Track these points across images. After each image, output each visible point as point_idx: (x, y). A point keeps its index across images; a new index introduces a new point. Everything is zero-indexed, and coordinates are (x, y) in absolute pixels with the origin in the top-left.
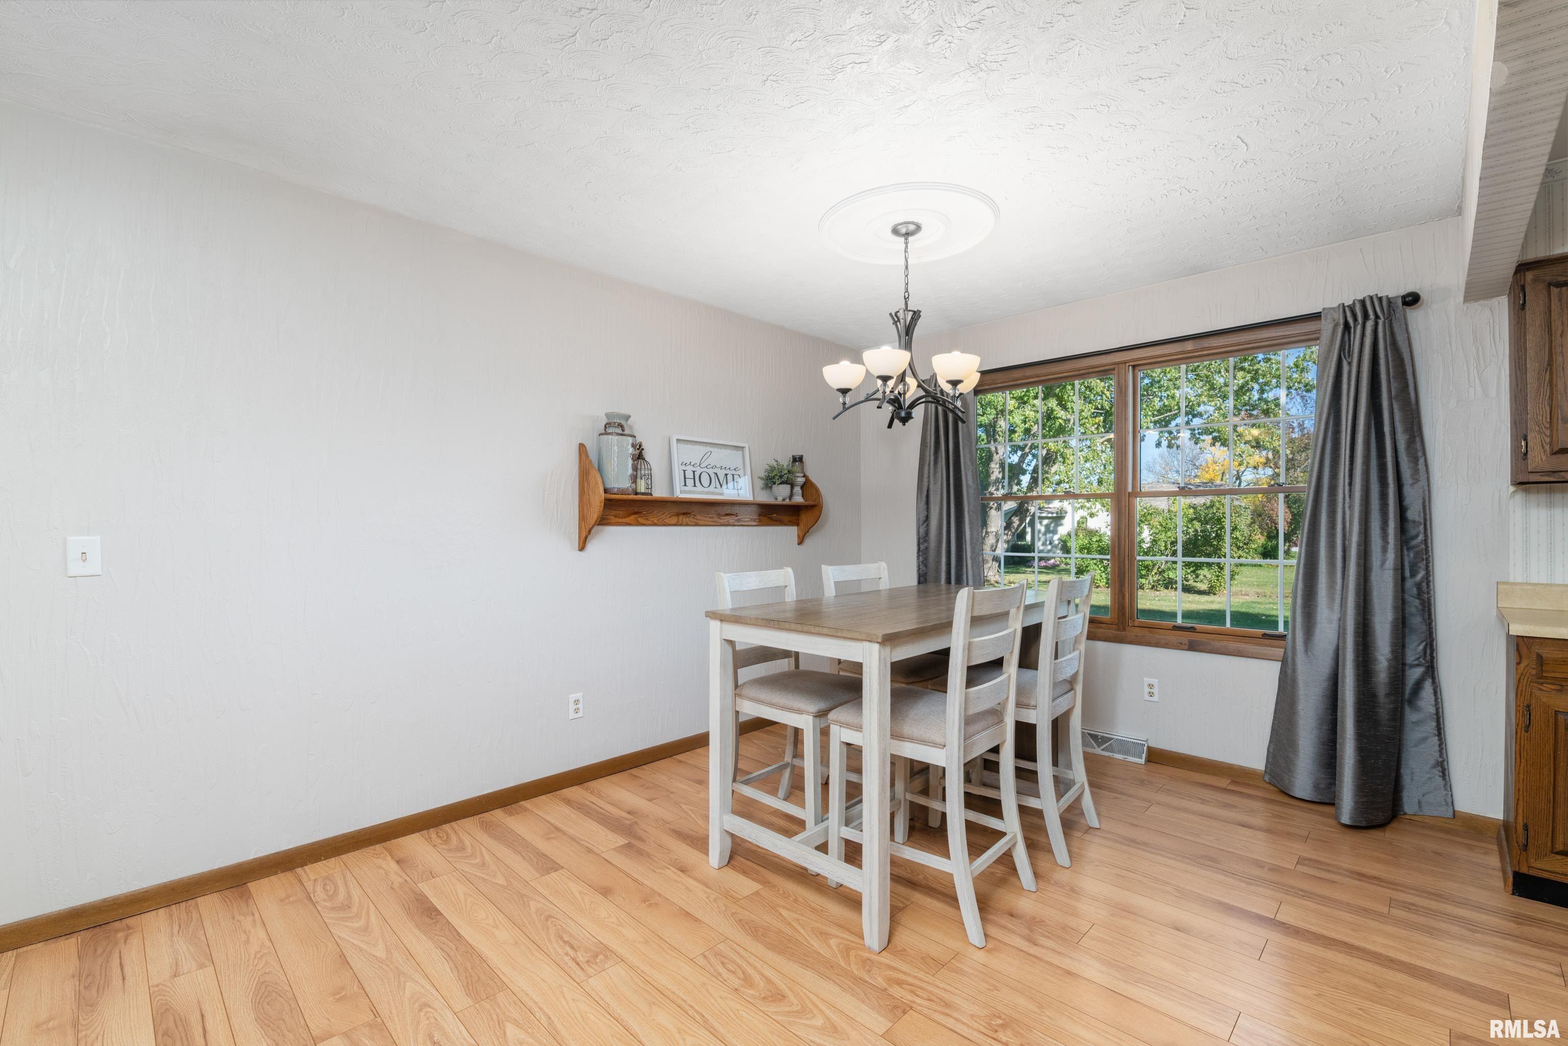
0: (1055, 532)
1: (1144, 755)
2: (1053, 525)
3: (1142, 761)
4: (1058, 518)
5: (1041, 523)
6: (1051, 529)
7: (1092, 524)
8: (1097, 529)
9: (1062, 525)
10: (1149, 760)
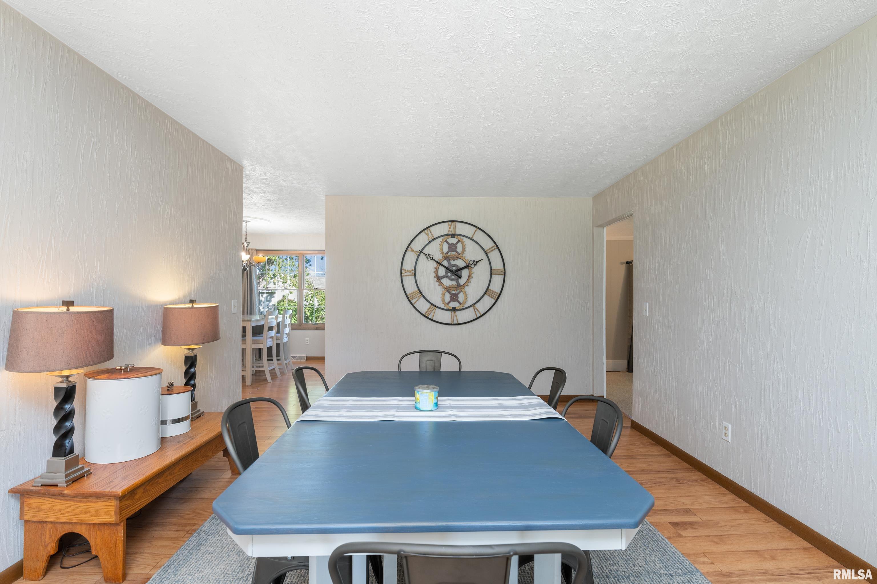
0: (270, 301)
1: (305, 359)
2: (269, 297)
3: (305, 360)
4: (271, 294)
5: (262, 296)
6: (268, 299)
7: (291, 297)
8: (293, 299)
9: (274, 297)
10: (307, 360)
